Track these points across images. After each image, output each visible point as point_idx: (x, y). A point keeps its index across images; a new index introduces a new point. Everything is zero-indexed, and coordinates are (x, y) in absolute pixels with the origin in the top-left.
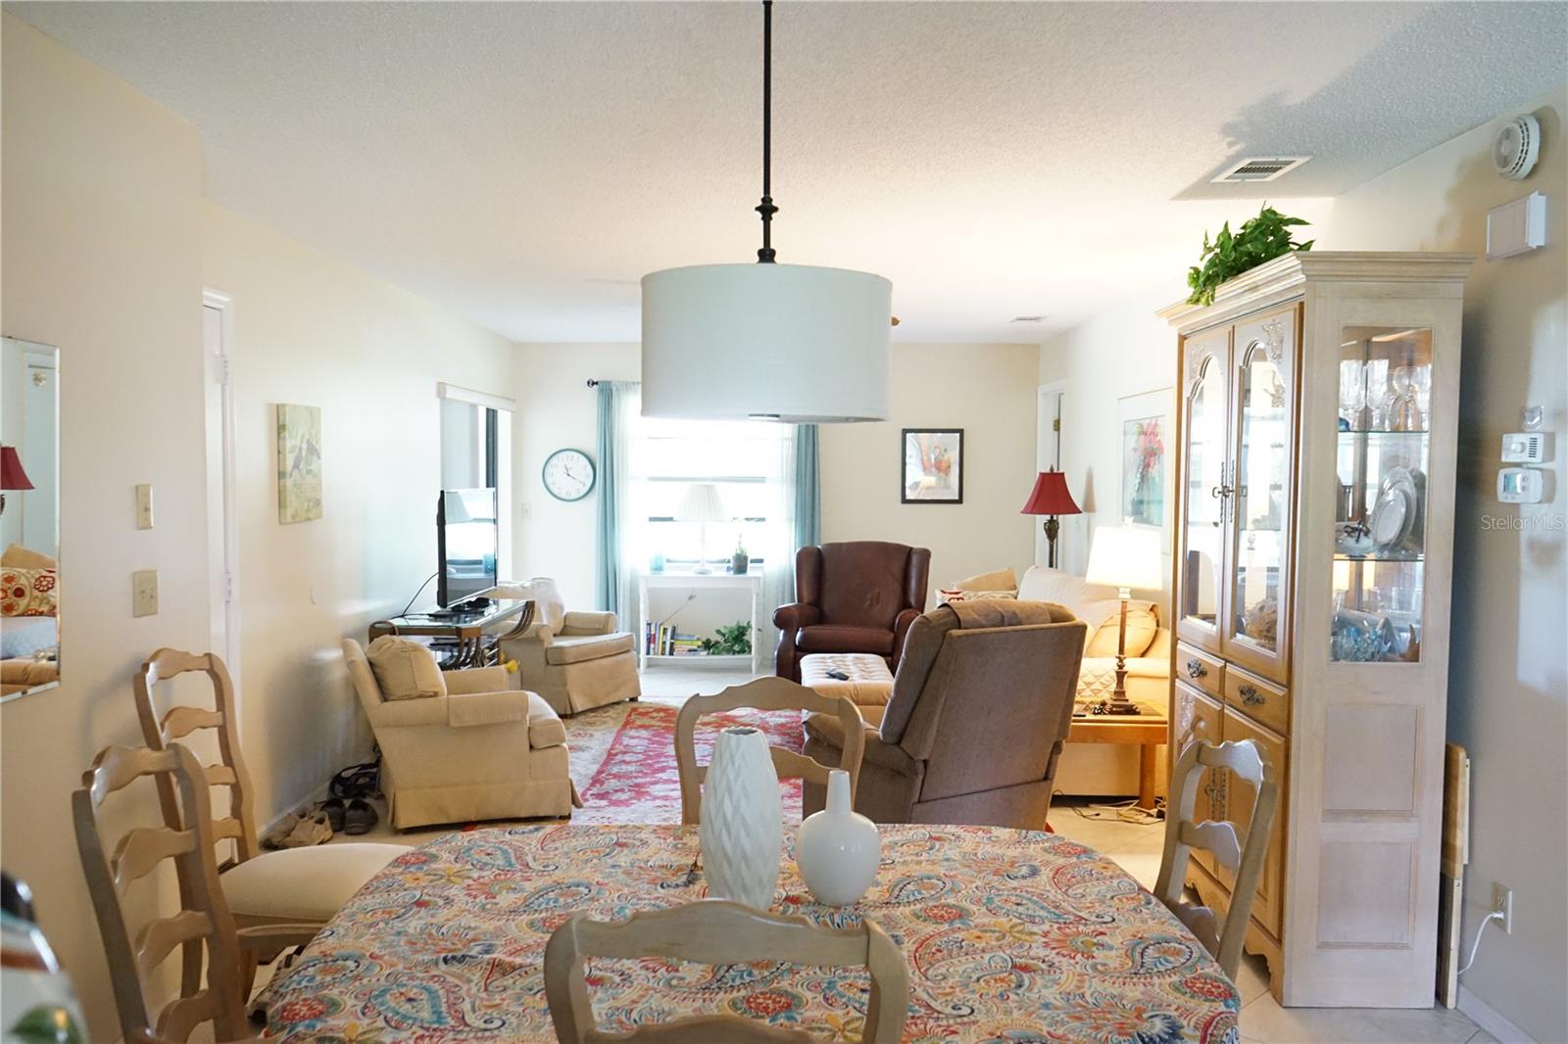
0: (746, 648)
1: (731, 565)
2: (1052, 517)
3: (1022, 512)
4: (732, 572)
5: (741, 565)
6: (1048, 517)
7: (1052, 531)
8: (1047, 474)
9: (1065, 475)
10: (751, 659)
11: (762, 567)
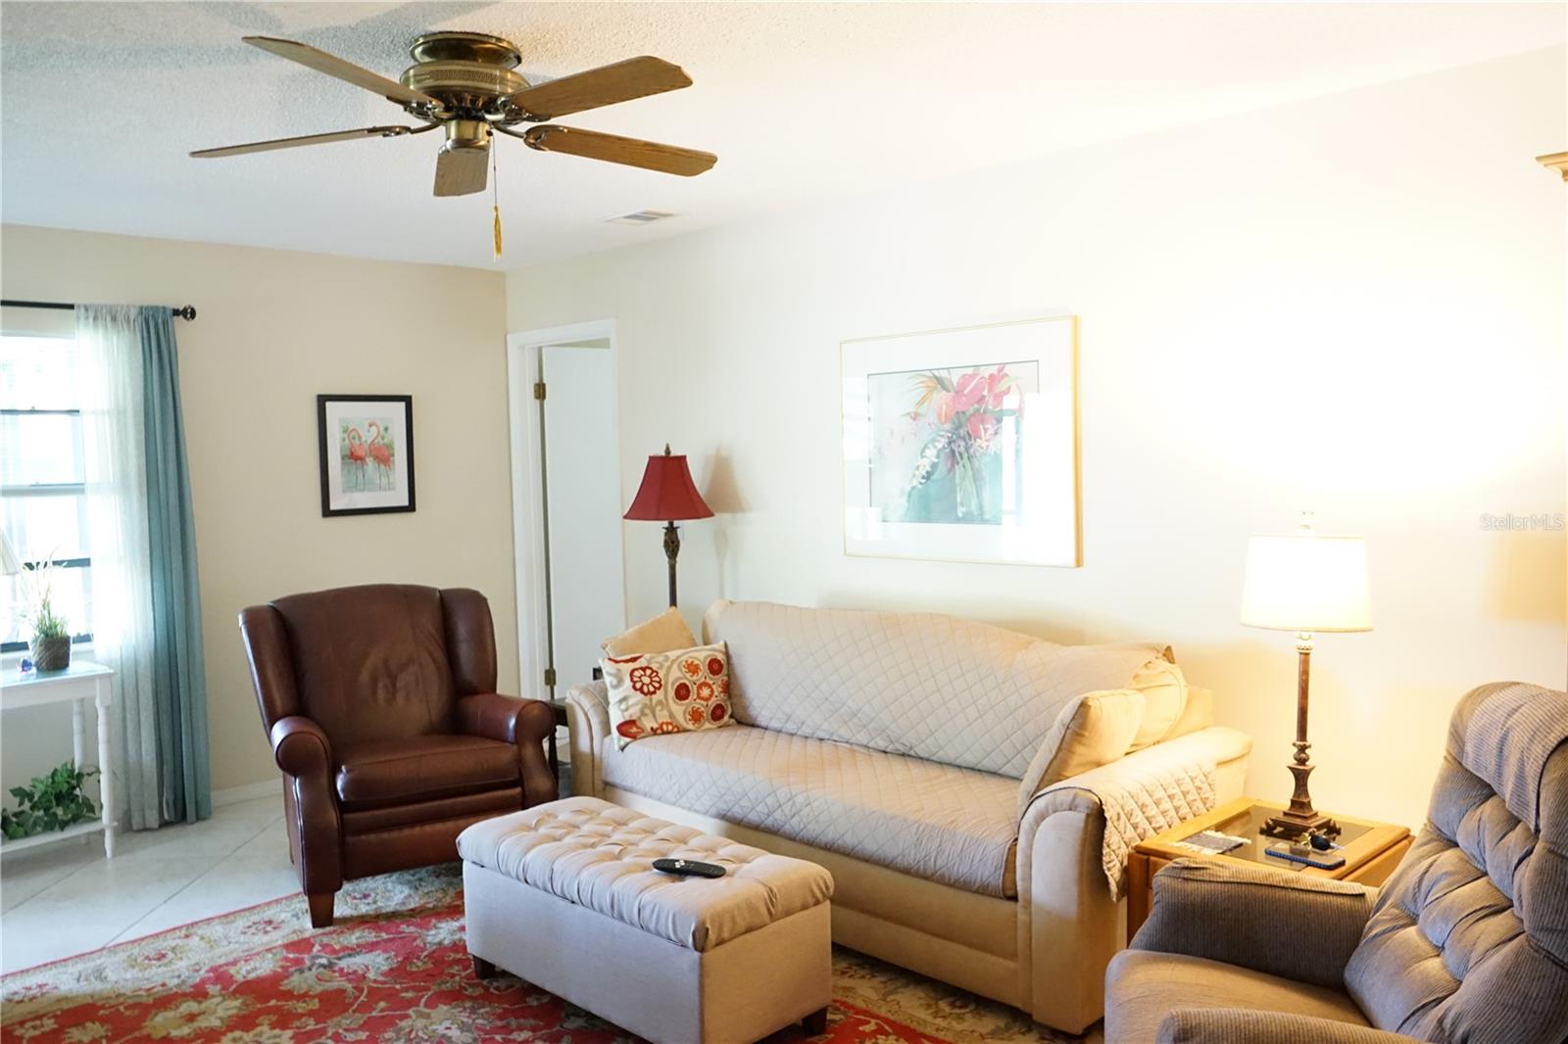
0: (86, 811)
1: (31, 655)
2: (671, 524)
3: (625, 517)
4: (34, 670)
5: (55, 652)
6: (666, 524)
7: (672, 545)
8: (661, 458)
9: (687, 459)
10: (102, 833)
11: (91, 652)
